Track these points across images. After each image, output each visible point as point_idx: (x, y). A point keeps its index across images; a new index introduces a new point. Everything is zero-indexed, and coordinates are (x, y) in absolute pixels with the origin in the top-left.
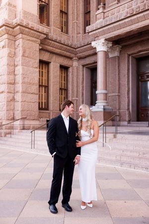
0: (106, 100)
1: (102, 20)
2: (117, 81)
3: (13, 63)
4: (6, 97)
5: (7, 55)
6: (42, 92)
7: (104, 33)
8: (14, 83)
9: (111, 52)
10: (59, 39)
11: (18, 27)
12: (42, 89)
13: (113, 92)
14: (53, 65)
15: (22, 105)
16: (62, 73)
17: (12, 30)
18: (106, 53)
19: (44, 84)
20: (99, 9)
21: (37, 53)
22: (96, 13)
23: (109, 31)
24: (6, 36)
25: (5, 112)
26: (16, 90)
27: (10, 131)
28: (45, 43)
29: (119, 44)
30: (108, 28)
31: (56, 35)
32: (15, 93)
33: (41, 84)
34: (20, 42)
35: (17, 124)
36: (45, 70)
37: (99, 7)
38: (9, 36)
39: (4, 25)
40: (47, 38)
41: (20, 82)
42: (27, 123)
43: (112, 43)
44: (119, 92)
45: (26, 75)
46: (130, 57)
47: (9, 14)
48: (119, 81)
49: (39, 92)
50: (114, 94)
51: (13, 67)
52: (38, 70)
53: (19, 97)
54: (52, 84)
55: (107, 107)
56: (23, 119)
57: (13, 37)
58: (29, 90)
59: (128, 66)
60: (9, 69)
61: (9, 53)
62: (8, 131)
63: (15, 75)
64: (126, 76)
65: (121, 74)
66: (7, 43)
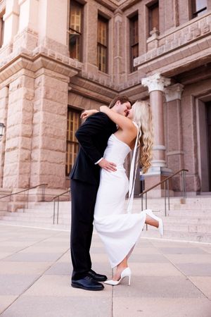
0: (164, 160)
1: (155, 48)
2: (179, 134)
3: (31, 108)
4: (19, 154)
5: (23, 97)
6: (71, 151)
7: (159, 66)
8: (31, 136)
9: (169, 94)
10: (95, 78)
11: (40, 58)
12: (71, 147)
13: (174, 150)
15: (41, 166)
17: (31, 62)
18: (162, 94)
19: (73, 140)
20: (150, 36)
21: (66, 95)
22: (148, 41)
23: (166, 62)
24: (23, 71)
25: (17, 176)
26: (34, 145)
27: (23, 204)
28: (76, 82)
29: (180, 83)
30: (165, 59)
31: (92, 73)
32: (32, 149)
33: (69, 139)
34: (42, 79)
35: (34, 193)
36: (76, 120)
37: (151, 33)
38: (27, 71)
39: (20, 56)
40: (78, 76)
41: (40, 134)
42: (49, 192)
43: (171, 81)
44: (182, 150)
45: (49, 124)
46: (197, 100)
47: (28, 43)
48: (182, 133)
49: (67, 150)
50: (175, 152)
51: (31, 114)
52: (66, 118)
53: (37, 155)
55: (165, 170)
56: (43, 186)
57: (32, 73)
58: (53, 145)
59: (195, 113)
60: (25, 115)
61: (26, 94)
62: (20, 204)
63: (33, 124)
64: (192, 125)
65: (184, 123)
66: (23, 82)
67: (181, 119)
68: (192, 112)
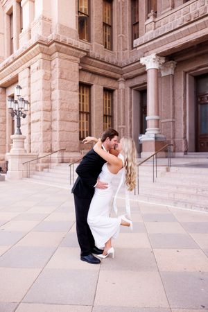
0: (158, 127)
1: (152, 31)
2: (171, 104)
3: (49, 87)
4: (42, 125)
5: (42, 78)
6: (83, 119)
7: (155, 46)
8: (51, 110)
9: (164, 70)
10: (101, 57)
11: (54, 44)
12: (83, 117)
13: (167, 118)
14: (95, 88)
15: (60, 135)
16: (106, 97)
17: (47, 47)
18: (158, 72)
19: (85, 111)
20: (149, 18)
21: (77, 74)
22: (146, 23)
23: (161, 43)
24: (40, 55)
25: (41, 143)
26: (53, 118)
27: (47, 164)
28: (85, 63)
29: (173, 60)
30: (160, 41)
31: (99, 51)
32: (52, 121)
33: (81, 110)
34: (56, 62)
35: (55, 156)
36: (86, 94)
37: (149, 15)
38: (44, 55)
39: (37, 43)
40: (87, 56)
41: (58, 109)
42: (66, 155)
43: (165, 59)
44: (174, 118)
45: (64, 100)
46: (187, 75)
47: (43, 29)
48: (174, 104)
49: (80, 119)
50: (167, 120)
51: (49, 92)
52: (78, 94)
53: (56, 125)
54: (94, 110)
55: (158, 136)
56: (62, 150)
57: (48, 56)
58: (68, 117)
59: (185, 86)
60: (44, 93)
61: (45, 76)
62: (45, 165)
63: (51, 101)
64: (183, 97)
65: (176, 96)
66: (42, 64)
67: (174, 92)
68: (183, 86)
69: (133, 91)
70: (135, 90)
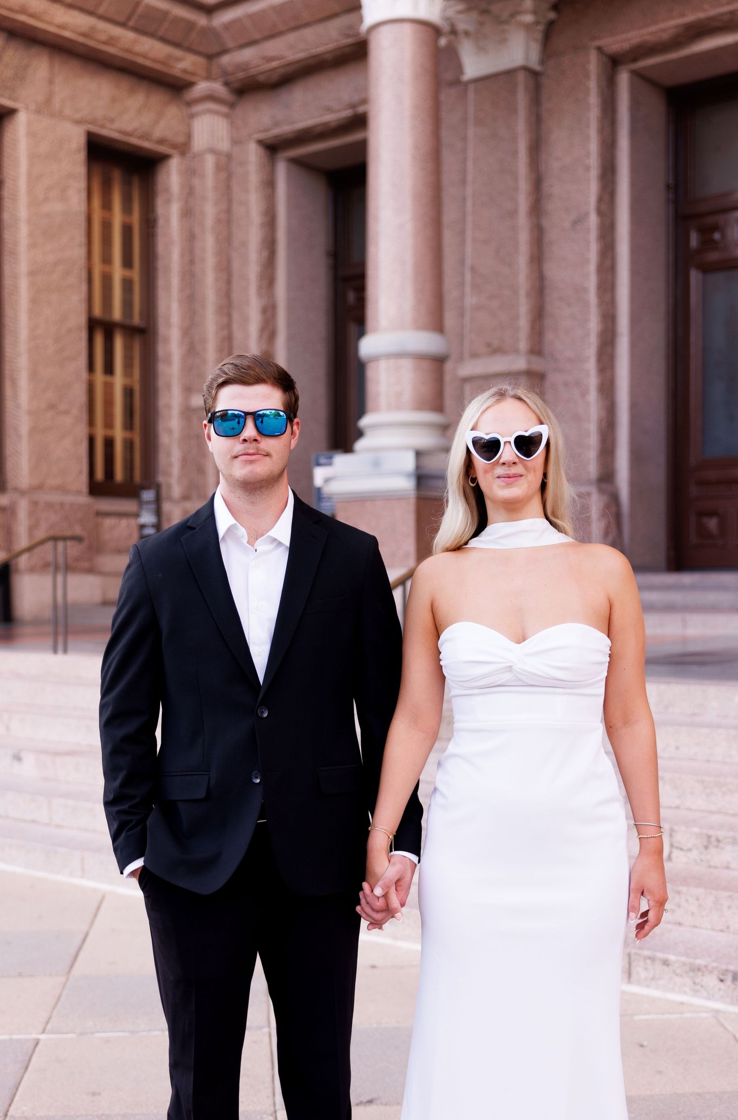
0: (438, 407)
2: (522, 261)
9: (478, 37)
13: (496, 350)
14: (31, 134)
16: (107, 205)
18: (438, 43)
44: (537, 349)
46: (624, 79)
48: (538, 257)
50: (499, 364)
54: (24, 284)
55: (440, 463)
59: (608, 151)
64: (593, 220)
65: (551, 206)
67: (537, 184)
68: (594, 146)
69: (282, 170)
70: (296, 162)
